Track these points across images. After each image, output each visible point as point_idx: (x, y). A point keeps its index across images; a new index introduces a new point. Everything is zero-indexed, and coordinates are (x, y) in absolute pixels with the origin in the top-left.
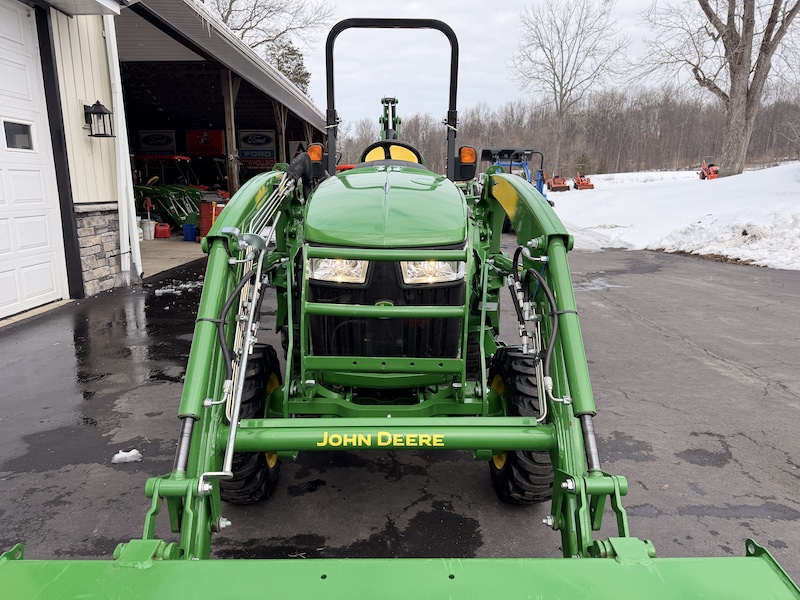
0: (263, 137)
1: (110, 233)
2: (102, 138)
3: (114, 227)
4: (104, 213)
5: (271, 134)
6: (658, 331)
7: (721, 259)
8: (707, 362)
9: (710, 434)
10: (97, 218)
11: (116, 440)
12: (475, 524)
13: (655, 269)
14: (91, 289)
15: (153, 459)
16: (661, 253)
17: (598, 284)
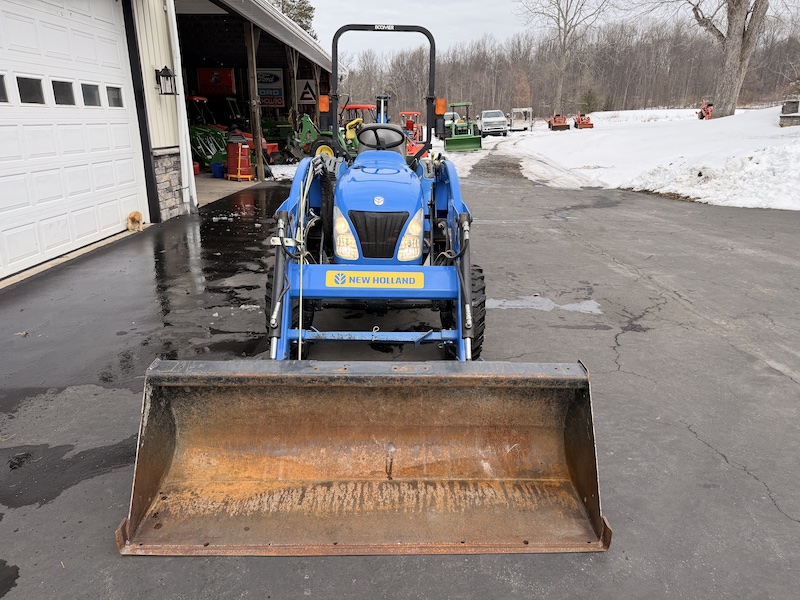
0: (271, 76)
1: (175, 172)
3: (177, 166)
4: (171, 155)
5: (279, 73)
6: (588, 247)
10: (166, 160)
14: (165, 216)
17: (561, 216)
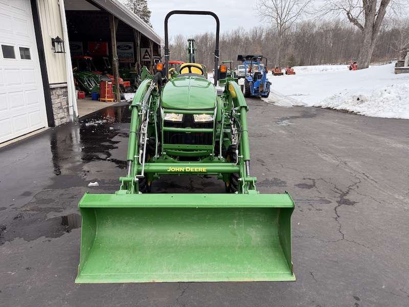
0: (127, 46)
2: (59, 53)
3: (66, 94)
4: (61, 88)
5: (132, 44)
6: (304, 143)
7: (345, 111)
8: (320, 155)
9: (309, 179)
10: (58, 90)
11: (87, 179)
13: (313, 116)
14: (57, 123)
15: (103, 185)
16: (319, 108)
17: (285, 123)
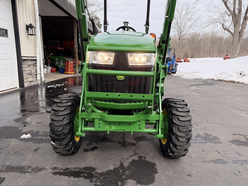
1: (34, 67)
2: (32, 36)
3: (35, 65)
4: (32, 60)
7: (233, 82)
8: (234, 112)
9: (240, 135)
10: (29, 62)
11: (23, 131)
12: (155, 165)
13: (212, 84)
14: (26, 85)
15: (35, 138)
16: (213, 80)
17: (194, 88)
